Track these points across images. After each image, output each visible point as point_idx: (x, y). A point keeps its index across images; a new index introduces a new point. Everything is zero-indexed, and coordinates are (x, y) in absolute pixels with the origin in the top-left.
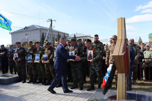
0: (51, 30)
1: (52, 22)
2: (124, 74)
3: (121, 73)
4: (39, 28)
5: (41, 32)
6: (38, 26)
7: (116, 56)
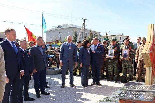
0: (83, 28)
1: (85, 20)
2: (151, 68)
3: (148, 67)
4: (72, 26)
5: (74, 31)
6: (71, 25)
7: (144, 53)
